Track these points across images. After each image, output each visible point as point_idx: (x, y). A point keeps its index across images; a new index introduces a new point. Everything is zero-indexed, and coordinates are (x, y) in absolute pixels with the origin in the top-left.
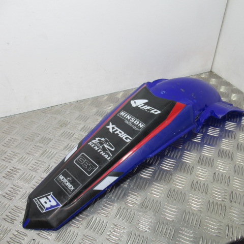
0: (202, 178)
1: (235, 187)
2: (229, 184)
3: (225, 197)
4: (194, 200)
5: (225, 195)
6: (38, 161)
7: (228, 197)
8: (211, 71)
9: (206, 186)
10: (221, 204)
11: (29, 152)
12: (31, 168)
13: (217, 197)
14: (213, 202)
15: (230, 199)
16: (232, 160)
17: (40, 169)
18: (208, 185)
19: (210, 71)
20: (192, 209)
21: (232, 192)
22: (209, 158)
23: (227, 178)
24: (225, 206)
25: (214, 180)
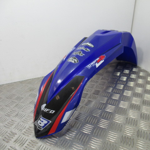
2: (136, 125)
3: (134, 133)
6: (12, 110)
7: (136, 134)
9: (120, 126)
10: (130, 138)
11: (7, 105)
13: (128, 133)
14: (125, 137)
15: (137, 135)
16: (139, 110)
18: (122, 126)
20: (110, 141)
21: (139, 130)
23: (136, 121)
24: (133, 139)
25: (126, 123)
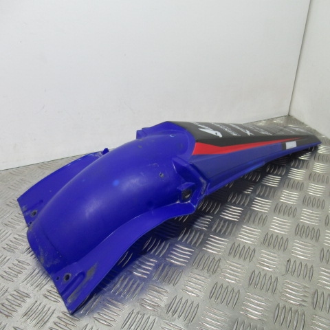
0: (267, 267)
1: (322, 283)
4: (253, 303)
5: (305, 296)
8: (289, 115)
12: (6, 246)
17: (20, 247)
19: (287, 114)
22: (280, 237)
